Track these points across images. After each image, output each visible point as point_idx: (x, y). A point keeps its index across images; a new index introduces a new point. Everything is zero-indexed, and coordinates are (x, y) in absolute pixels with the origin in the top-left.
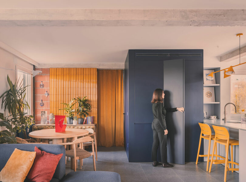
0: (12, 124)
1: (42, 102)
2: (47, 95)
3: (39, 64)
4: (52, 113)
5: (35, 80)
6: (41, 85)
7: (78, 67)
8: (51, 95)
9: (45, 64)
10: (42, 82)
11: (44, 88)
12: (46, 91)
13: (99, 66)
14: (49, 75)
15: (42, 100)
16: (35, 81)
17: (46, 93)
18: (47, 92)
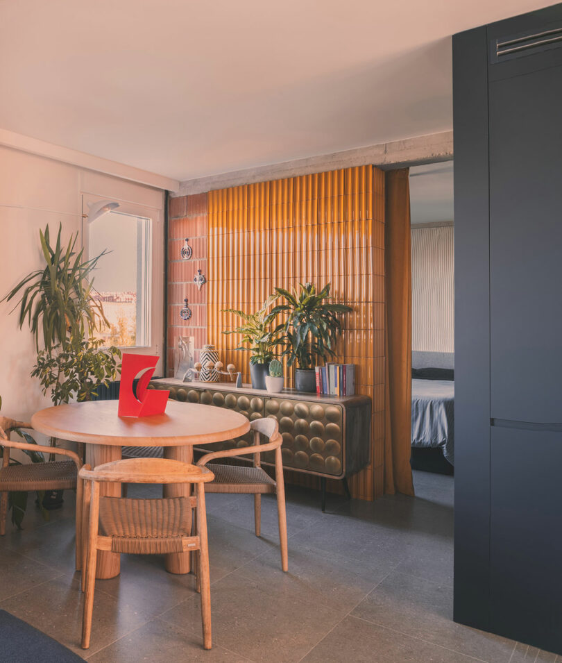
0: (60, 371)
1: (187, 306)
2: (200, 282)
3: (180, 184)
4: (208, 343)
5: (170, 236)
6: (183, 252)
7: (298, 173)
8: (211, 283)
9: (195, 182)
10: (187, 240)
11: (193, 260)
12: (198, 269)
13: (386, 152)
14: (206, 215)
15: (186, 301)
16: (169, 240)
17: (198, 277)
18: (200, 271)
